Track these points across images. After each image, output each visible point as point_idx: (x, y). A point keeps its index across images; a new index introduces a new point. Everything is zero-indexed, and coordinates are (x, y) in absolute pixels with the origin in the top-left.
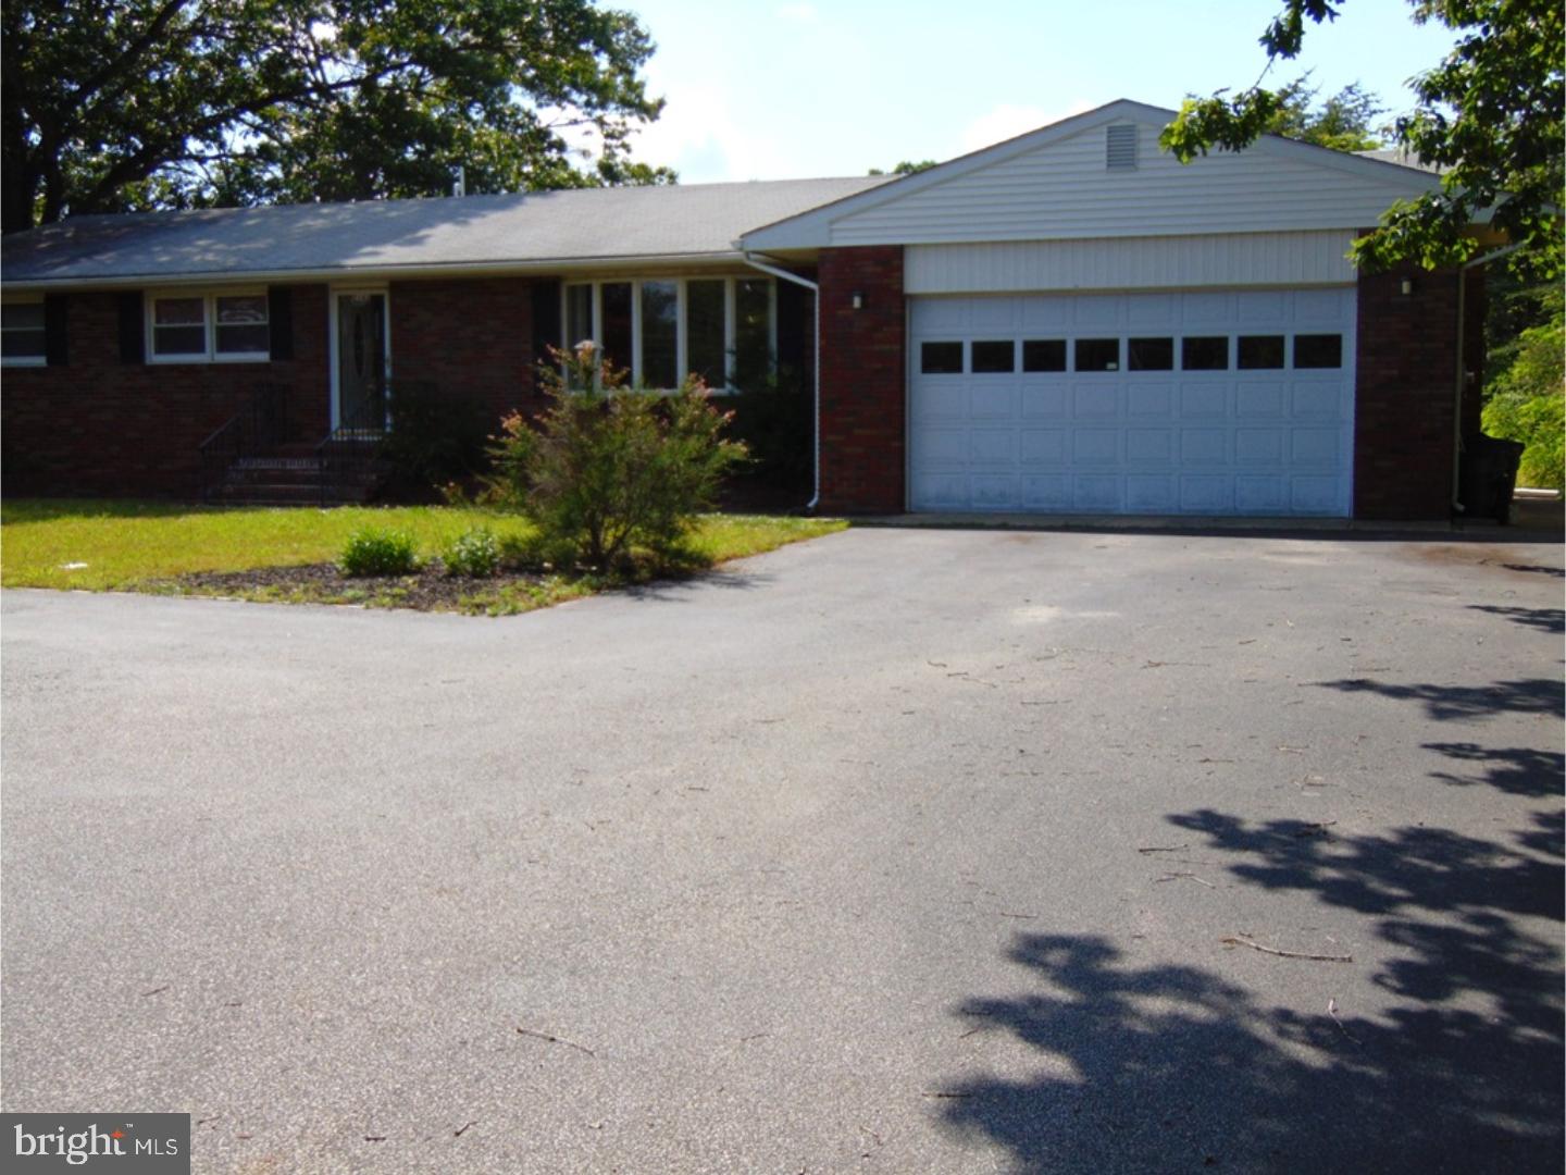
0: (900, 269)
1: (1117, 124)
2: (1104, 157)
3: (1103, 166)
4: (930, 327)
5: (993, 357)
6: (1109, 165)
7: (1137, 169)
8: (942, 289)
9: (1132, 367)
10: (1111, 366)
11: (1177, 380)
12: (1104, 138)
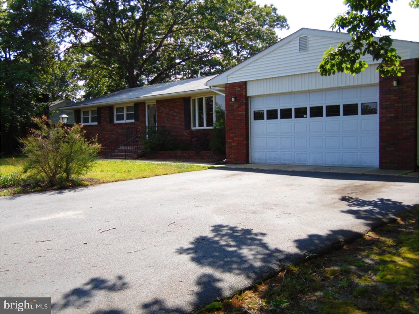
0: (246, 88)
1: (302, 36)
2: (298, 48)
3: (298, 51)
4: (256, 106)
5: (272, 115)
6: (300, 50)
7: (308, 51)
8: (257, 94)
9: (311, 116)
10: (305, 116)
11: (325, 120)
12: (298, 42)
